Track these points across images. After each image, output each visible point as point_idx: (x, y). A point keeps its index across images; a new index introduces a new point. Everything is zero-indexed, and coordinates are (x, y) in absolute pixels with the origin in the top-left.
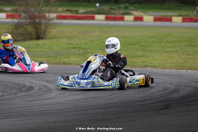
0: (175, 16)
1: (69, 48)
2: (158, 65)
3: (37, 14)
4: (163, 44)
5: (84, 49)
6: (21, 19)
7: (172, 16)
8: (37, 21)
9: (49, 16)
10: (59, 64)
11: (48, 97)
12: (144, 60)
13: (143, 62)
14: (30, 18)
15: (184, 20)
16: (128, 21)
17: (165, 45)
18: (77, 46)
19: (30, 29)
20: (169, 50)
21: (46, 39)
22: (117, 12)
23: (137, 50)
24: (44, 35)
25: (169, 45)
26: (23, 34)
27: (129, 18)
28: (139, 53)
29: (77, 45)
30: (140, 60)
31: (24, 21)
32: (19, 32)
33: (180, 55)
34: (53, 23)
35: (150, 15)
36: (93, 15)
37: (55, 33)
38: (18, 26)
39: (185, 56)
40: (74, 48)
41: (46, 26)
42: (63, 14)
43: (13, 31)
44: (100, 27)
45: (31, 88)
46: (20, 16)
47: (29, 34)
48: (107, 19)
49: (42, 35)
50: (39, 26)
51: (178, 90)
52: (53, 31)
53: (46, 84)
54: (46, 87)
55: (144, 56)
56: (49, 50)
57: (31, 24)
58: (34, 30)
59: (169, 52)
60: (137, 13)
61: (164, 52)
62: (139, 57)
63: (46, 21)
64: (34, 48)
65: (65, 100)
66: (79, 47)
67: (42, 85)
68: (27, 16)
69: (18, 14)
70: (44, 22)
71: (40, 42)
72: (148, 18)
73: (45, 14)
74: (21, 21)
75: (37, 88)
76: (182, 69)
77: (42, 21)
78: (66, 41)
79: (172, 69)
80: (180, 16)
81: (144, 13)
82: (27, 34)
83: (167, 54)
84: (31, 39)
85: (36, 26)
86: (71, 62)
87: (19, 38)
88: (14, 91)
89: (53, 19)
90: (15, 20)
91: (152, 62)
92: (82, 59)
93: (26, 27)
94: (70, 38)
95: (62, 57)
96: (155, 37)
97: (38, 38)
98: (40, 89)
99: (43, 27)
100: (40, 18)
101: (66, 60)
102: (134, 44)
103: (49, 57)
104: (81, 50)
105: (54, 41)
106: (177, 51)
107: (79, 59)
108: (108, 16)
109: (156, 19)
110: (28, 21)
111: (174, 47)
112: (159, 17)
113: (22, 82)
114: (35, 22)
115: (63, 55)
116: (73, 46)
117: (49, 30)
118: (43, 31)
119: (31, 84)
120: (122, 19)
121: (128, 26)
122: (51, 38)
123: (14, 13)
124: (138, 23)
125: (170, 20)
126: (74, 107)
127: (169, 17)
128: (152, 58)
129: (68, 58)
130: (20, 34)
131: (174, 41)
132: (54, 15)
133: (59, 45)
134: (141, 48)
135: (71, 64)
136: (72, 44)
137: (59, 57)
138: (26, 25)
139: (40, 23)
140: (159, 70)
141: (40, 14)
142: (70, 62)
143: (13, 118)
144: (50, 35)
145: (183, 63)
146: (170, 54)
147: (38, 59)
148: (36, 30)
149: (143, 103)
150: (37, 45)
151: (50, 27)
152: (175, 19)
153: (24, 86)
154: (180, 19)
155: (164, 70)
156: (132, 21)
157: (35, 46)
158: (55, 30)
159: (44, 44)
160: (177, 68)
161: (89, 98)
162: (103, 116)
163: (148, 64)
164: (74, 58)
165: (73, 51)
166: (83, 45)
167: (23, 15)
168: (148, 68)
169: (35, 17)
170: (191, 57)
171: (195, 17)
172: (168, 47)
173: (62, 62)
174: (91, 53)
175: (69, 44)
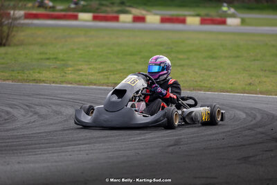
0: (190, 15)
1: (42, 59)
4: (173, 55)
5: (63, 60)
7: (186, 16)
9: (14, 14)
10: (27, 81)
11: (11, 127)
15: (203, 22)
16: (124, 22)
17: (176, 57)
18: (52, 57)
20: (182, 62)
21: (9, 45)
22: (109, 9)
23: (137, 63)
24: (7, 40)
25: (181, 56)
27: (125, 18)
29: (53, 54)
33: (197, 70)
34: (19, 24)
35: (155, 14)
36: (75, 13)
37: (22, 38)
39: (204, 72)
40: (48, 59)
41: (9, 29)
42: (34, 12)
44: (86, 29)
48: (95, 18)
49: (4, 41)
52: (20, 35)
53: (8, 109)
54: (8, 113)
56: (13, 62)
59: (180, 66)
60: (137, 12)
61: (174, 66)
63: (10, 21)
65: (34, 132)
66: (55, 58)
70: (6, 22)
72: (153, 19)
73: (9, 11)
76: (201, 90)
77: (3, 20)
78: (37, 49)
80: (198, 15)
81: (147, 11)
83: (179, 69)
86: (44, 79)
89: (20, 18)
92: (59, 75)
94: (42, 45)
95: (31, 72)
96: (163, 46)
99: (5, 29)
100: (1, 16)
101: (37, 76)
102: (132, 54)
103: (13, 71)
104: (58, 62)
105: (20, 49)
106: (192, 65)
107: (55, 75)
108: (96, 14)
109: (163, 20)
111: (188, 59)
112: (167, 17)
115: (33, 69)
116: (47, 56)
118: (5, 34)
120: (116, 19)
121: (125, 29)
122: (16, 45)
124: (139, 25)
125: (183, 21)
126: (46, 141)
127: (182, 18)
129: (39, 73)
131: (188, 51)
132: (22, 13)
133: (27, 54)
134: (142, 60)
135: (44, 81)
136: (46, 54)
137: (27, 72)
141: (2, 11)
142: (42, 79)
144: (15, 40)
145: (200, 82)
146: (182, 70)
149: (143, 137)
151: (15, 29)
152: (190, 20)
154: (197, 20)
156: (129, 23)
158: (23, 34)
159: (6, 54)
160: (192, 88)
161: (68, 130)
162: (87, 154)
164: (48, 73)
165: (47, 63)
166: (61, 55)
170: (211, 73)
171: (218, 18)
172: (180, 59)
173: (31, 78)
174: (71, 66)
175: (41, 53)
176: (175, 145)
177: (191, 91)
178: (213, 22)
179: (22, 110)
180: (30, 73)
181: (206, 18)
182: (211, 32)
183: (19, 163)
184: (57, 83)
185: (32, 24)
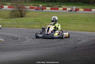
0: (80, 8)
1: (35, 21)
2: (72, 29)
3: (21, 6)
4: (75, 20)
5: (41, 22)
6: (14, 8)
7: (79, 8)
8: (21, 9)
9: (26, 7)
10: (30, 28)
11: (25, 42)
12: (66, 27)
13: (66, 28)
14: (18, 8)
15: (84, 10)
16: (60, 10)
17: (76, 21)
19: (18, 13)
20: (78, 23)
21: (25, 17)
22: (55, 6)
23: (64, 23)
24: (24, 15)
26: (15, 15)
27: (61, 9)
28: (65, 24)
29: (38, 20)
30: (65, 27)
31: (16, 9)
32: (13, 14)
33: (82, 25)
34: (28, 10)
35: (70, 8)
36: (45, 7)
37: (29, 15)
38: (13, 11)
39: (84, 26)
40: (37, 21)
41: (25, 12)
42: (33, 7)
43: (11, 14)
44: (48, 12)
45: (18, 38)
46: (14, 7)
47: (18, 15)
48: (51, 9)
49: (23, 16)
50: (22, 12)
51: (81, 40)
53: (24, 37)
54: (24, 38)
55: (67, 25)
56: (26, 22)
57: (18, 10)
58: (20, 13)
60: (64, 7)
61: (75, 24)
62: (64, 26)
63: (25, 9)
64: (19, 21)
66: (39, 21)
67: (22, 37)
68: (17, 7)
69: (13, 6)
70: (24, 10)
71: (22, 18)
73: (25, 6)
74: (14, 9)
75: (20, 39)
76: (83, 31)
77: (23, 9)
78: (33, 18)
79: (79, 31)
80: (83, 8)
81: (67, 7)
82: (17, 15)
83: (77, 25)
84: (18, 17)
85: (21, 11)
86: (35, 27)
87: (13, 17)
88: (10, 40)
89: (28, 9)
90: (12, 9)
93: (16, 12)
94: (35, 17)
95: (31, 25)
96: (72, 17)
97: (21, 17)
98: (21, 39)
99: (24, 12)
100: (22, 8)
101: (33, 26)
102: (62, 20)
103: (26, 25)
104: (40, 22)
105: (28, 18)
106: (81, 24)
107: (39, 26)
108: (51, 8)
110: (17, 9)
111: (80, 21)
113: (14, 36)
114: (20, 10)
116: (36, 21)
117: (26, 13)
118: (24, 14)
119: (17, 37)
120: (58, 9)
122: (27, 17)
123: (11, 6)
124: (65, 11)
127: (78, 9)
128: (70, 26)
129: (34, 25)
130: (14, 15)
131: (80, 19)
132: (29, 7)
133: (30, 20)
134: (66, 22)
135: (35, 28)
136: (36, 20)
138: (17, 11)
139: (22, 10)
140: (73, 32)
141: (23, 7)
143: (9, 51)
144: (26, 15)
145: (83, 29)
146: (78, 25)
147: (21, 26)
148: (21, 13)
150: (21, 20)
151: (27, 12)
152: (80, 9)
153: (15, 37)
154: (83, 9)
155: (75, 31)
156: (62, 10)
157: (20, 20)
158: (29, 13)
159: (24, 20)
160: (81, 31)
162: (48, 51)
163: (68, 29)
165: (36, 23)
166: (41, 20)
167: (15, 7)
168: (68, 31)
169: (20, 8)
170: (87, 26)
171: (89, 9)
172: (77, 22)
173: (31, 27)
174: (44, 24)
175: (34, 20)
176: (75, 48)
178: (88, 10)
179: (28, 37)
181: (85, 9)
182: (86, 13)
183: (27, 53)
184: (39, 29)
185: (32, 10)
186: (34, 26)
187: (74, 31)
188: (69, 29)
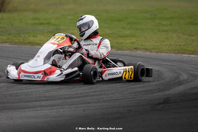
1: (36, 24)
2: (151, 47)
4: (157, 21)
5: (55, 25)
10: (23, 43)
12: (133, 41)
13: (132, 43)
17: (160, 23)
18: (45, 22)
20: (166, 28)
21: (4, 11)
23: (124, 28)
24: (2, 6)
25: (165, 23)
28: (127, 32)
29: (46, 20)
30: (128, 41)
33: (180, 35)
37: (16, 5)
39: (187, 37)
40: (42, 24)
52: (14, 2)
55: (134, 36)
56: (10, 26)
59: (164, 31)
61: (159, 31)
62: (127, 36)
66: (48, 23)
76: (185, 53)
78: (30, 15)
79: (171, 53)
83: (163, 33)
86: (39, 42)
91: (144, 44)
94: (35, 11)
95: (27, 36)
96: (147, 13)
101: (32, 39)
102: (119, 20)
103: (10, 34)
104: (52, 27)
105: (15, 15)
106: (175, 31)
111: (171, 25)
115: (28, 33)
116: (40, 21)
122: (10, 11)
128: (143, 39)
129: (34, 36)
131: (171, 18)
133: (21, 19)
134: (129, 26)
136: (39, 19)
137: (23, 36)
140: (154, 54)
144: (10, 7)
145: (184, 46)
146: (167, 34)
155: (159, 54)
159: (2, 19)
160: (177, 52)
163: (139, 46)
164: (42, 36)
165: (41, 27)
166: (53, 20)
168: (138, 52)
172: (164, 25)
173: (27, 42)
175: (34, 19)
176: (164, 103)
177: (176, 54)
180: (25, 37)
186: (34, 38)
187: (157, 52)
188: (142, 47)
